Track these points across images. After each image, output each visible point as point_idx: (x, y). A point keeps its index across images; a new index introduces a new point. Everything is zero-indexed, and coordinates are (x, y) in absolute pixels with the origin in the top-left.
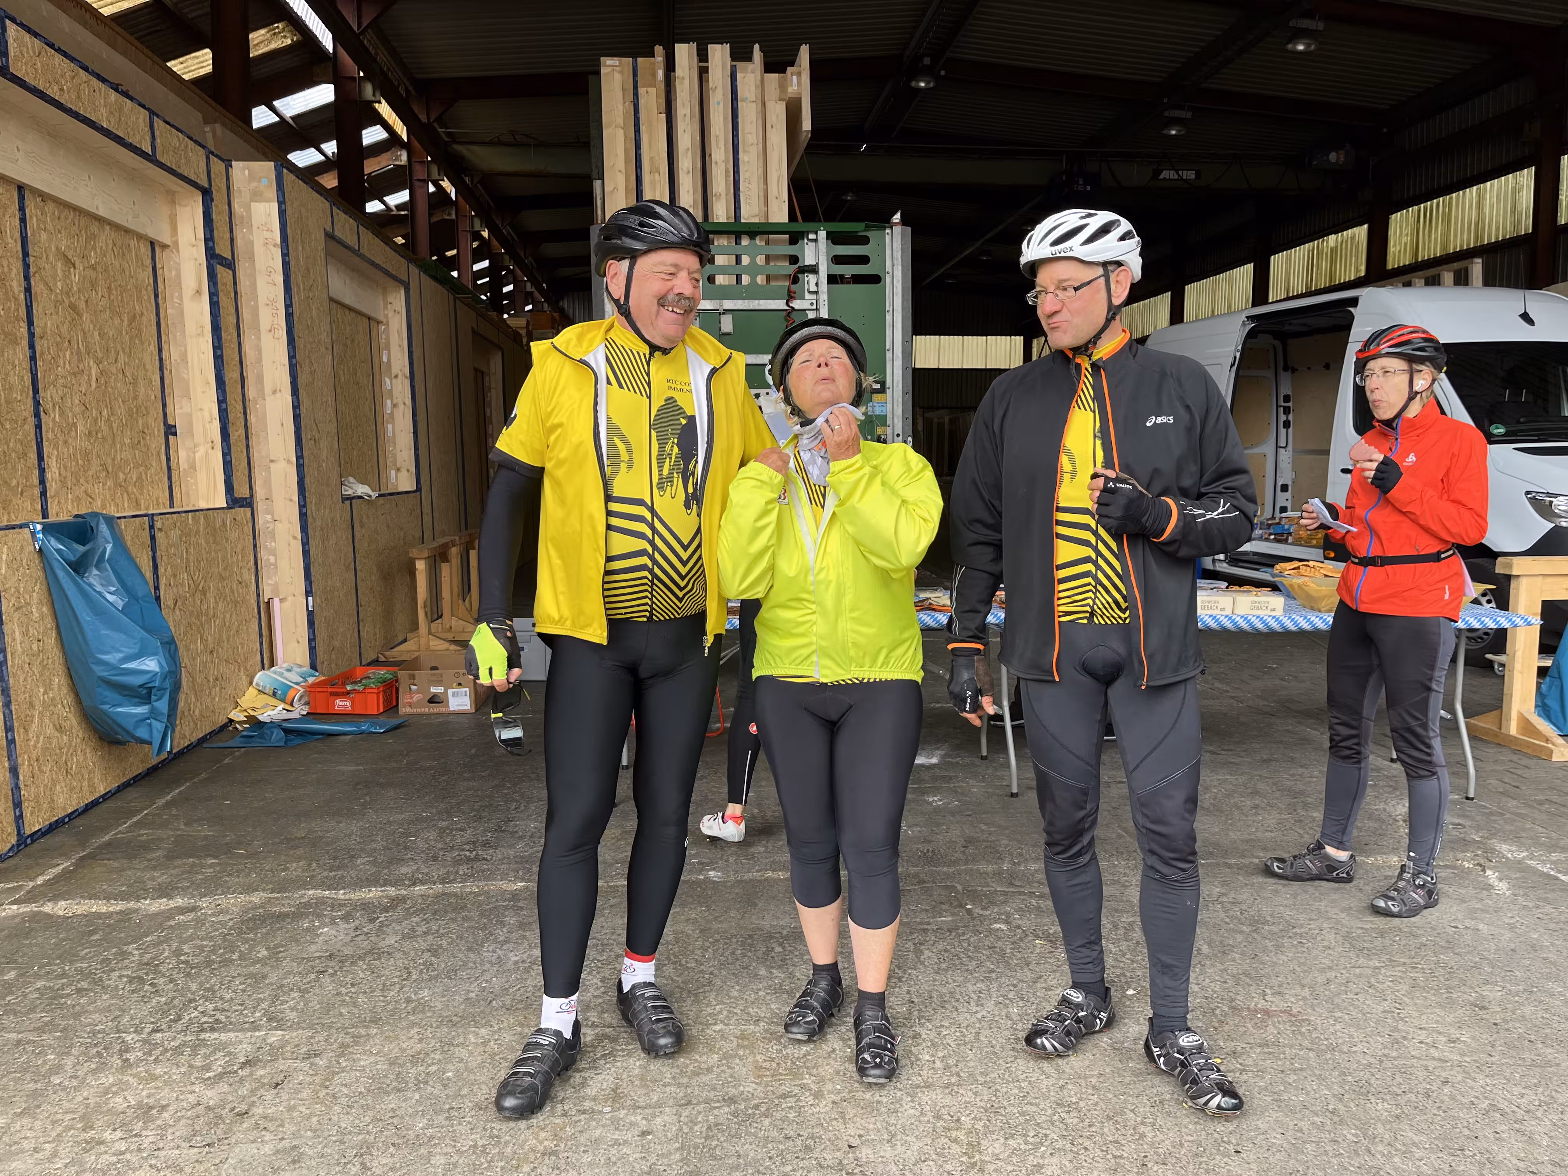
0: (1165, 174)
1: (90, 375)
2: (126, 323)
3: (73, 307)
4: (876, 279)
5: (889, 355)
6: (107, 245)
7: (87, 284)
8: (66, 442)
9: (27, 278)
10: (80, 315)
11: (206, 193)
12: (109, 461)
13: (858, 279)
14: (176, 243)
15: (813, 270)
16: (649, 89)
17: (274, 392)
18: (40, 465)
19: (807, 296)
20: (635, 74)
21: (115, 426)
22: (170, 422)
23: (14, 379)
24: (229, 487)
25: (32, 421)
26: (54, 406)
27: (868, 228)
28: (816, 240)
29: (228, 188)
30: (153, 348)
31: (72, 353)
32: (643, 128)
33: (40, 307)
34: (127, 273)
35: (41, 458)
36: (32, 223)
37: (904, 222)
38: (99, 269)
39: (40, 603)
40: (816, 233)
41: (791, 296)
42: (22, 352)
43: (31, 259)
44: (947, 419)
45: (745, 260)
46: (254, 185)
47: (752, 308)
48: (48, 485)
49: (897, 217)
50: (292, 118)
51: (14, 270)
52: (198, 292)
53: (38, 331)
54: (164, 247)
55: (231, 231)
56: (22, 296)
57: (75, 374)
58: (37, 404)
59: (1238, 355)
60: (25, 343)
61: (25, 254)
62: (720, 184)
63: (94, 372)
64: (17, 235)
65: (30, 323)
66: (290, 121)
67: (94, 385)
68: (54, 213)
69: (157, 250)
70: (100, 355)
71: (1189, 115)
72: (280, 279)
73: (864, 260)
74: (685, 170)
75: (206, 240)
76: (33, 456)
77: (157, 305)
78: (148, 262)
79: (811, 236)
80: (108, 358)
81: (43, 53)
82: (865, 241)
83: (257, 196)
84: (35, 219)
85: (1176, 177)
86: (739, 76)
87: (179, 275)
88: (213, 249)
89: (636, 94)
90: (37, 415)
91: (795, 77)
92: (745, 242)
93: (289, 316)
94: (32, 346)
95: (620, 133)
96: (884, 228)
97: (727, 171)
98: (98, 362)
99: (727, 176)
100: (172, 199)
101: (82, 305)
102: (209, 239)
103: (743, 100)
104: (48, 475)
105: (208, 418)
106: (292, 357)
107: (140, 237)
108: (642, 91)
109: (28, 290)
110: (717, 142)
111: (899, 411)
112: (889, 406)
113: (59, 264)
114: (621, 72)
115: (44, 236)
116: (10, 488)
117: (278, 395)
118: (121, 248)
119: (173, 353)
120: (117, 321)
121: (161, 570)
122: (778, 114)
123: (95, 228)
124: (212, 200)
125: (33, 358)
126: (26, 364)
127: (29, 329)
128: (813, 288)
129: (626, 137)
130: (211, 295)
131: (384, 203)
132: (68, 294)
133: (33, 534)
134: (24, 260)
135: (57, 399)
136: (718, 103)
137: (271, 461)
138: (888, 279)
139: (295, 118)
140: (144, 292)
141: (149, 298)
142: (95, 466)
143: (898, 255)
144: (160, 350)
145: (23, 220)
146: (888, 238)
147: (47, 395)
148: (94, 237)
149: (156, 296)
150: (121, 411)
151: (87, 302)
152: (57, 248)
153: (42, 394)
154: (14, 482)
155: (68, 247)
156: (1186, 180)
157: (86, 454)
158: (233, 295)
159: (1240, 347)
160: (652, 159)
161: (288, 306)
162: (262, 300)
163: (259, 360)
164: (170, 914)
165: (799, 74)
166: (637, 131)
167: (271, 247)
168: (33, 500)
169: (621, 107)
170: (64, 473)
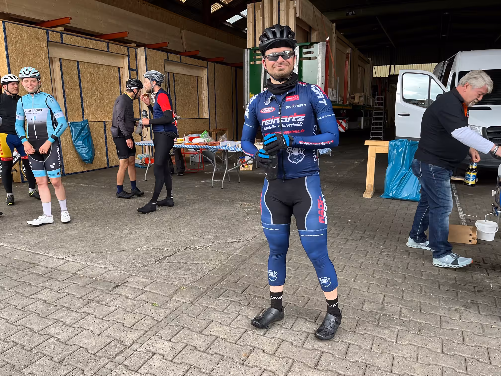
1: (98, 95)
2: (109, 84)
3: (93, 82)
4: (315, 58)
5: (318, 80)
6: (104, 69)
7: (97, 77)
8: (90, 108)
9: (79, 77)
10: (95, 84)
11: (129, 56)
12: (103, 111)
13: (309, 58)
16: (258, 11)
18: (82, 112)
20: (255, 7)
21: (105, 104)
25: (80, 104)
26: (87, 101)
29: (136, 54)
30: (118, 88)
31: (92, 91)
32: (257, 22)
33: (83, 83)
34: (110, 74)
35: (83, 110)
38: (101, 74)
43: (80, 74)
46: (141, 53)
51: (76, 77)
53: (82, 87)
54: (122, 68)
55: (137, 64)
56: (78, 81)
57: (93, 95)
58: (82, 101)
60: (79, 90)
64: (77, 70)
65: (80, 86)
67: (99, 97)
68: (87, 65)
69: (120, 69)
73: (312, 53)
76: (81, 110)
80: (103, 91)
83: (142, 55)
84: (82, 67)
87: (125, 73)
88: (130, 67)
89: (255, 13)
90: (82, 103)
98: (100, 92)
100: (123, 58)
101: (96, 81)
102: (129, 65)
103: (281, 10)
104: (85, 114)
107: (115, 67)
109: (80, 80)
113: (89, 75)
114: (252, 7)
115: (84, 70)
116: (74, 116)
118: (108, 70)
120: (106, 84)
122: (292, 13)
123: (100, 66)
125: (81, 92)
126: (79, 94)
129: (252, 25)
132: (91, 80)
136: (275, 12)
138: (319, 58)
141: (117, 78)
143: (321, 50)
144: (120, 89)
145: (78, 67)
146: (319, 46)
147: (84, 99)
148: (100, 68)
149: (120, 78)
150: (107, 101)
152: (88, 72)
155: (91, 71)
157: (96, 110)
160: (258, 30)
166: (255, 23)
167: (144, 65)
168: (80, 118)
170: (89, 113)
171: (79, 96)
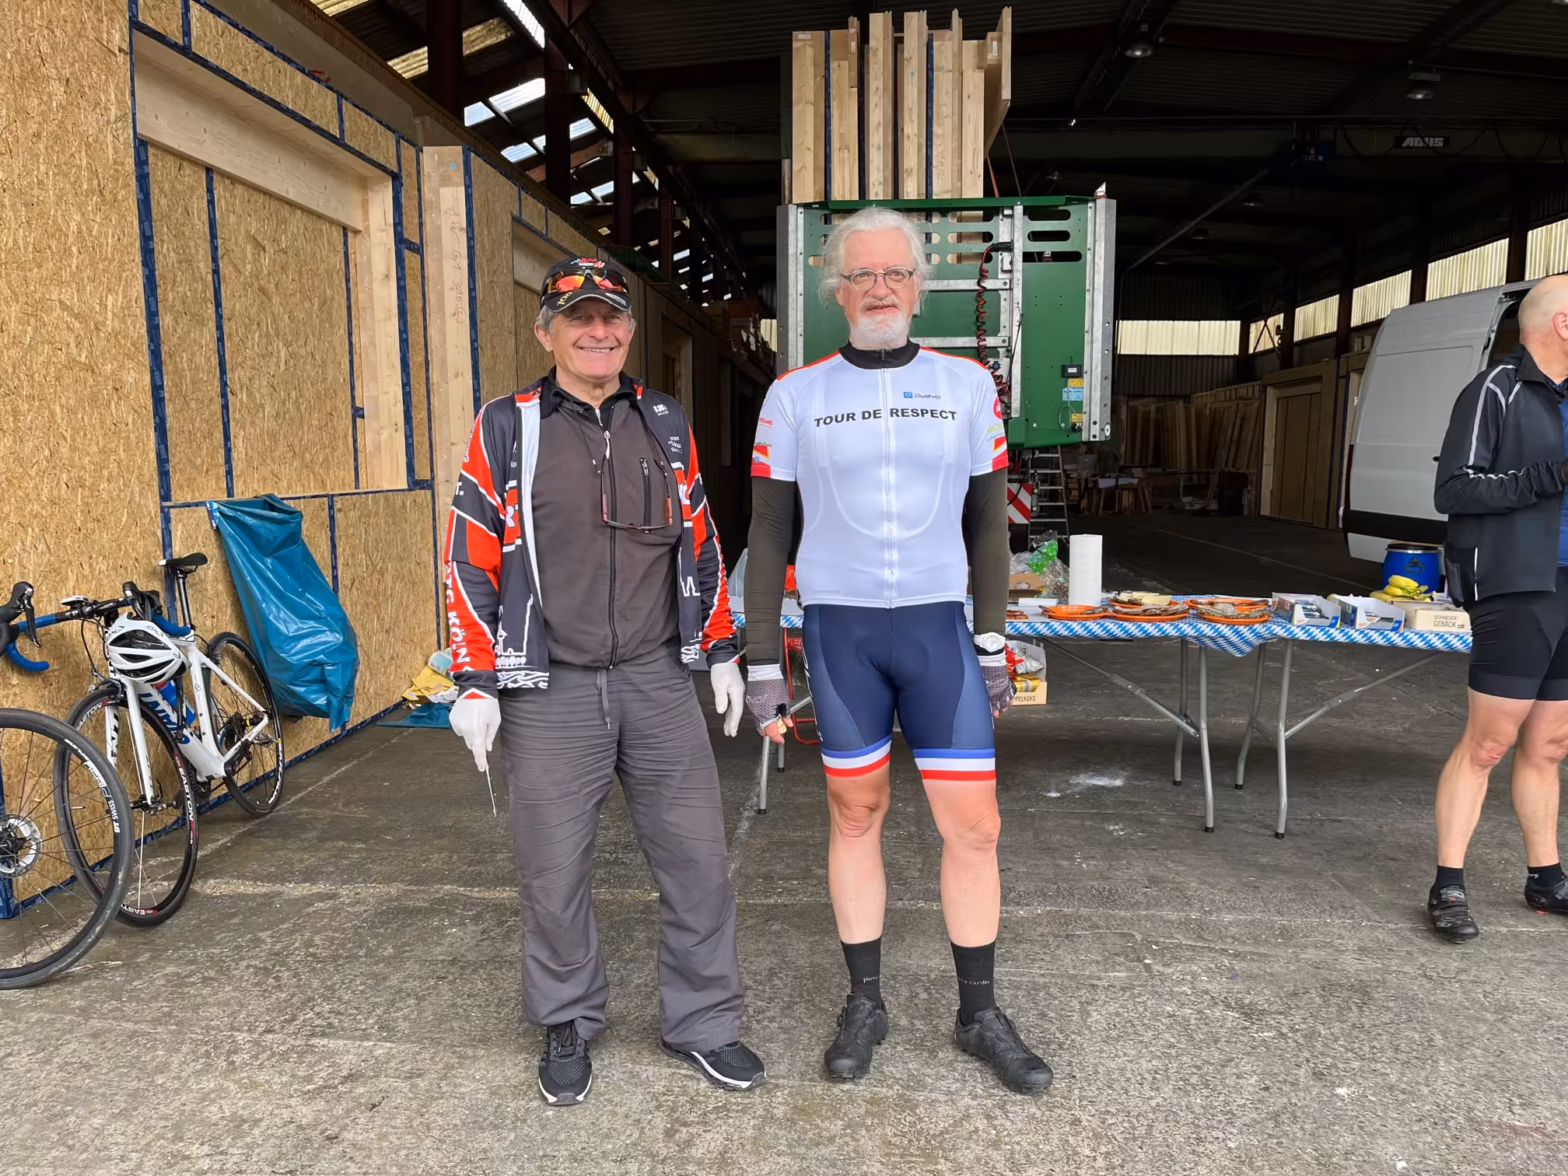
0: (1410, 142)
1: (279, 357)
2: (316, 308)
3: (263, 290)
4: (1075, 256)
5: (1087, 337)
6: (298, 229)
7: (278, 268)
8: (252, 423)
9: (215, 258)
10: (270, 299)
11: (396, 178)
12: (296, 442)
13: (1057, 257)
14: (367, 228)
15: (1008, 247)
16: (842, 63)
17: (457, 376)
18: (226, 445)
19: (1001, 275)
20: (827, 48)
21: (303, 407)
22: (358, 404)
23: (201, 360)
24: (411, 469)
25: (218, 402)
26: (242, 388)
27: (1068, 202)
28: (1011, 216)
29: (419, 173)
30: (342, 331)
31: (260, 335)
32: (834, 104)
33: (229, 287)
34: (319, 257)
35: (226, 437)
36: (221, 205)
37: (1109, 194)
38: (290, 253)
39: (216, 580)
40: (1012, 208)
41: (983, 275)
42: (210, 332)
43: (220, 241)
44: (1153, 408)
45: (935, 238)
46: (442, 170)
47: (940, 288)
48: (234, 464)
49: (1102, 190)
50: (507, 113)
51: (202, 252)
52: (387, 277)
53: (226, 313)
54: (356, 232)
55: (420, 216)
56: (210, 277)
57: (263, 356)
58: (224, 384)
59: (1493, 336)
60: (212, 325)
61: (213, 236)
62: (911, 158)
63: (283, 354)
64: (205, 217)
65: (218, 304)
66: (505, 116)
67: (283, 367)
68: (243, 196)
69: (350, 235)
70: (290, 338)
71: (1437, 78)
72: (464, 263)
73: (1063, 236)
74: (876, 146)
75: (395, 225)
76: (219, 436)
77: (348, 290)
78: (340, 247)
79: (1007, 212)
80: (297, 340)
81: (227, 33)
82: (1065, 216)
83: (445, 181)
84: (223, 202)
85: (1422, 144)
86: (935, 44)
87: (369, 261)
88: (401, 233)
89: (827, 69)
90: (224, 395)
91: (995, 43)
92: (936, 220)
93: (472, 300)
94: (219, 328)
95: (810, 109)
96: (1086, 202)
97: (919, 146)
98: (288, 345)
99: (919, 150)
100: (364, 184)
101: (272, 288)
102: (398, 224)
103: (939, 70)
104: (234, 455)
105: (392, 401)
106: (474, 341)
107: (332, 222)
108: (834, 65)
109: (216, 272)
110: (911, 117)
111: (1097, 395)
112: (1086, 391)
113: (249, 247)
114: (812, 46)
115: (233, 219)
116: (195, 467)
117: (460, 378)
118: (313, 232)
119: (362, 338)
120: (307, 305)
121: (339, 550)
122: (975, 83)
123: (286, 211)
124: (402, 185)
125: (220, 340)
126: (213, 345)
127: (217, 311)
128: (1007, 267)
129: (815, 113)
130: (399, 279)
131: (591, 194)
132: (257, 278)
133: (210, 513)
134: (212, 242)
135: (245, 381)
136: (913, 74)
137: (452, 444)
138: (1089, 256)
139: (509, 113)
140: (335, 277)
141: (341, 283)
142: (282, 448)
143: (1101, 230)
144: (350, 334)
145: (211, 203)
146: (1090, 212)
147: (234, 377)
148: (285, 221)
149: (348, 281)
150: (309, 393)
151: (277, 285)
152: (247, 231)
153: (229, 375)
154: (199, 461)
155: (258, 229)
156: (1433, 148)
157: (273, 435)
158: (420, 280)
159: (1495, 328)
160: (842, 135)
161: (472, 290)
162: (448, 285)
163: (443, 342)
164: (308, 900)
165: (1000, 40)
166: (828, 107)
167: (457, 231)
168: (218, 479)
169: (812, 83)
170: (250, 453)
171: (215, 360)
